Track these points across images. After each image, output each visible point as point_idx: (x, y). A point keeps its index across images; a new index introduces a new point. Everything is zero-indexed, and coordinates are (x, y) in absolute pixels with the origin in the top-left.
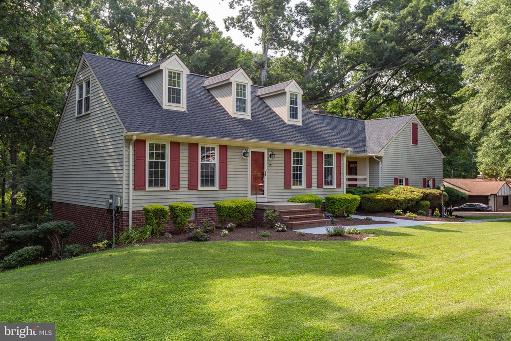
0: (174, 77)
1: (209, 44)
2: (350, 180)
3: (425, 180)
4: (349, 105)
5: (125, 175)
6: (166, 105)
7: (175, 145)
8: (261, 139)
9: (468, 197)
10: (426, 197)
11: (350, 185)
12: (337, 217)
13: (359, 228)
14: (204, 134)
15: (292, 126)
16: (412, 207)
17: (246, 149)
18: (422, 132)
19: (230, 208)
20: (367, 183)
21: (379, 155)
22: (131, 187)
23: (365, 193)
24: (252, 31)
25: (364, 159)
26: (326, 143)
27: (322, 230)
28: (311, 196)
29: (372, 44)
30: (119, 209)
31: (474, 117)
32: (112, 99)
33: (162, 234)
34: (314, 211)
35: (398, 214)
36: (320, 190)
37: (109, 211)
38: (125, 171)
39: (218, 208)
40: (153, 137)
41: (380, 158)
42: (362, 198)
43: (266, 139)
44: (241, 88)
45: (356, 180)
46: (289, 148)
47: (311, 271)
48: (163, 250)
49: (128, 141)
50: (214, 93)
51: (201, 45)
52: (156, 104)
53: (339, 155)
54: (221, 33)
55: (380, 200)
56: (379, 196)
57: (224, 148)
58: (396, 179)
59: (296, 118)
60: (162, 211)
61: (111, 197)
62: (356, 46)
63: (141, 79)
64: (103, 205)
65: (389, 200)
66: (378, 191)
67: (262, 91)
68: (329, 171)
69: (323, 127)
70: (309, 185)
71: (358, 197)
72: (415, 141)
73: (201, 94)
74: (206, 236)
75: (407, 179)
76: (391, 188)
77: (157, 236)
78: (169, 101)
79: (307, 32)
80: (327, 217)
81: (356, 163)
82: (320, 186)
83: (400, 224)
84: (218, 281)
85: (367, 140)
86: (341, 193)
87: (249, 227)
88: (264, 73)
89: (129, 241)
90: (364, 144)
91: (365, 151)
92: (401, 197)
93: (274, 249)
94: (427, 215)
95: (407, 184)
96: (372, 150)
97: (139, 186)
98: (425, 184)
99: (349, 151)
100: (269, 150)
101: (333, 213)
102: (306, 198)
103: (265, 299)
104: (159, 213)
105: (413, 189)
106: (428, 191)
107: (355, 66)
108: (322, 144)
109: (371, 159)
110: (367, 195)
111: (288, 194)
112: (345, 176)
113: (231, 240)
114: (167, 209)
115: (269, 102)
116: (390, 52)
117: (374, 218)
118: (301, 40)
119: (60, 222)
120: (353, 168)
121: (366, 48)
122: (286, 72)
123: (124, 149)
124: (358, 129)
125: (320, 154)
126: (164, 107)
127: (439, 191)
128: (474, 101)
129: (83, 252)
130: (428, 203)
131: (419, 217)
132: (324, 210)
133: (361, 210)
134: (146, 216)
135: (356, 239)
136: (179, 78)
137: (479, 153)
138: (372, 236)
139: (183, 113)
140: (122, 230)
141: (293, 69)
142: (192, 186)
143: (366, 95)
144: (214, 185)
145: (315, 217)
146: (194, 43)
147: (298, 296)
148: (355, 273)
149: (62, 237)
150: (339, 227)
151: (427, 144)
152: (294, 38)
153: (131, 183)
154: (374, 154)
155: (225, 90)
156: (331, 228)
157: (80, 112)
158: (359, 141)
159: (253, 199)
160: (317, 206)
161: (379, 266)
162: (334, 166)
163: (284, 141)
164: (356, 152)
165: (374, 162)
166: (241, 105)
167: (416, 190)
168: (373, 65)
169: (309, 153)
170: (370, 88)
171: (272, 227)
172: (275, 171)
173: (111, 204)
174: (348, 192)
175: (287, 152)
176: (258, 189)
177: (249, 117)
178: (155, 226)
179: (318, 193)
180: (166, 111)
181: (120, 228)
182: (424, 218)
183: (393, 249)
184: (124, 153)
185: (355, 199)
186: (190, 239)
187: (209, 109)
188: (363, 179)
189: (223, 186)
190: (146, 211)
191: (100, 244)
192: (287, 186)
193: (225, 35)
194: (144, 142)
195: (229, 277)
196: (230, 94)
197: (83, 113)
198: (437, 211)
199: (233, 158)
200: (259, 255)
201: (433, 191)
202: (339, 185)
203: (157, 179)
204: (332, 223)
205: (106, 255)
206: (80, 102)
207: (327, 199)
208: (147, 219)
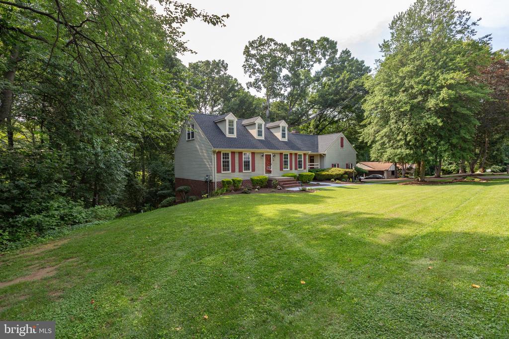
0: (231, 122)
1: (239, 96)
2: (311, 165)
3: (347, 164)
4: (311, 126)
5: (213, 167)
6: (228, 135)
7: (233, 153)
8: (269, 149)
9: (368, 172)
10: (346, 173)
11: (311, 168)
12: (304, 183)
13: (313, 188)
14: (245, 148)
15: (283, 142)
16: (339, 178)
17: (263, 153)
18: (346, 141)
19: (257, 180)
20: (319, 166)
21: (324, 153)
22: (216, 171)
23: (317, 171)
24: (261, 89)
25: (318, 155)
26: (299, 149)
27: (297, 189)
28: (292, 174)
29: (321, 96)
30: (211, 181)
31: (369, 135)
32: (205, 134)
33: (231, 191)
34: (293, 181)
35: (332, 181)
36: (296, 171)
37: (206, 182)
38: (213, 165)
39: (252, 180)
40: (224, 150)
41: (325, 155)
42: (316, 174)
43: (272, 149)
44: (260, 126)
45: (313, 165)
46: (282, 152)
47: (293, 203)
48: (233, 197)
49: (214, 152)
50: (247, 128)
51: (234, 96)
52: (224, 135)
53: (305, 154)
54: (244, 89)
55: (324, 175)
56: (324, 173)
57: (253, 154)
58: (333, 164)
59: (285, 137)
60: (230, 181)
61: (207, 176)
62: (314, 96)
63: (216, 123)
64: (203, 179)
65: (328, 175)
66: (323, 170)
67: (269, 125)
68: (300, 161)
69: (298, 142)
70: (291, 169)
71: (313, 173)
72: (342, 146)
73: (242, 128)
74: (250, 191)
75: (338, 164)
76: (329, 169)
77: (228, 192)
78: (229, 133)
79: (289, 89)
80: (299, 183)
81: (313, 157)
82: (296, 169)
83: (332, 186)
84: (260, 206)
85: (319, 145)
86: (306, 172)
87: (265, 188)
88: (268, 112)
89: (217, 194)
90: (317, 148)
91: (317, 151)
92: (334, 173)
93: (278, 196)
94: (346, 181)
95: (338, 167)
96: (321, 151)
97: (219, 171)
98: (347, 167)
99: (310, 152)
100: (273, 153)
101: (302, 181)
102: (290, 175)
103: (277, 210)
104: (229, 182)
105: (340, 169)
106: (347, 170)
107: (314, 106)
108: (297, 150)
109: (321, 155)
110: (318, 173)
111: (281, 173)
112: (308, 164)
113: (259, 193)
114: (232, 181)
115: (272, 130)
116: (331, 100)
117: (321, 183)
118: (286, 94)
119: (185, 187)
120: (312, 159)
121: (319, 97)
122: (279, 110)
123: (213, 156)
124: (315, 141)
125: (296, 154)
126: (227, 136)
127: (352, 170)
128: (369, 127)
129: (198, 199)
130: (347, 176)
131: (342, 182)
132: (298, 180)
133: (315, 179)
134: (223, 184)
135: (311, 192)
136: (233, 123)
137: (371, 152)
138: (318, 191)
139: (235, 138)
140: (212, 190)
141: (282, 109)
142: (240, 171)
143: (319, 121)
144: (249, 170)
145: (294, 183)
146: (231, 95)
147: (288, 209)
148: (308, 203)
149: (186, 193)
150: (304, 187)
151: (349, 147)
152: (282, 92)
153: (216, 170)
154: (322, 153)
155: (253, 126)
156: (301, 188)
157: (189, 138)
158: (315, 146)
159: (267, 176)
160: (295, 178)
161: (318, 201)
162: (303, 160)
163: (279, 149)
164: (314, 152)
165: (322, 156)
166: (260, 134)
167: (342, 170)
168: (323, 106)
169: (291, 154)
170: (321, 117)
171: (276, 188)
172: (276, 163)
173: (207, 179)
174: (309, 171)
175: (281, 154)
176: (269, 172)
177: (263, 139)
178: (227, 188)
179: (295, 172)
180: (228, 138)
181: (212, 189)
182: (344, 183)
183: (325, 195)
184: (213, 157)
185: (312, 175)
186: (243, 193)
187: (246, 136)
188: (317, 165)
189: (253, 170)
190: (223, 182)
191: (205, 196)
192: (281, 169)
193: (246, 90)
194: (220, 152)
195: (264, 205)
196: (255, 128)
197: (191, 139)
198: (351, 180)
199: (257, 158)
200: (273, 198)
201: (349, 170)
202: (305, 168)
203: (226, 167)
204: (302, 186)
205: (207, 200)
206: (189, 134)
207: (299, 175)
208: (223, 185)
